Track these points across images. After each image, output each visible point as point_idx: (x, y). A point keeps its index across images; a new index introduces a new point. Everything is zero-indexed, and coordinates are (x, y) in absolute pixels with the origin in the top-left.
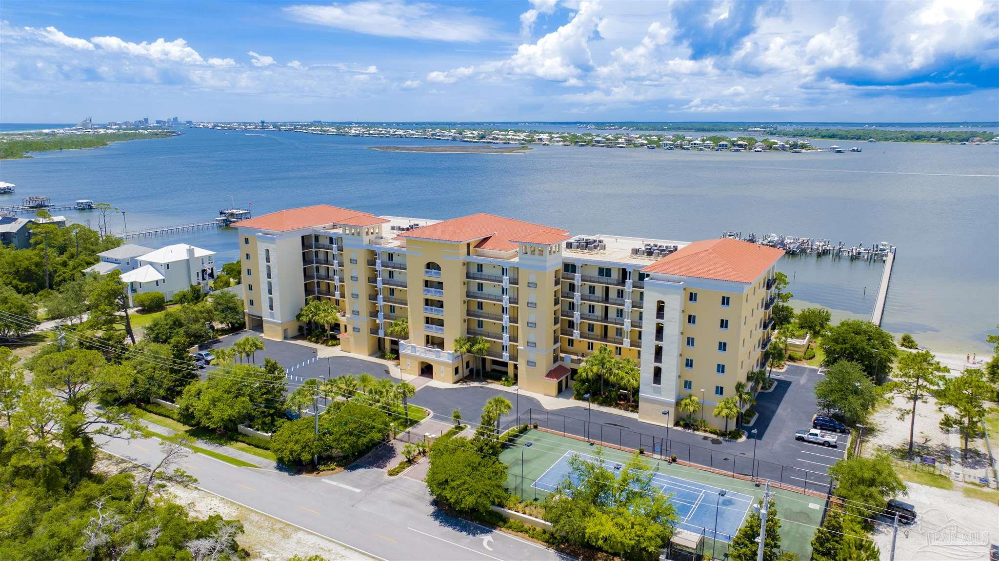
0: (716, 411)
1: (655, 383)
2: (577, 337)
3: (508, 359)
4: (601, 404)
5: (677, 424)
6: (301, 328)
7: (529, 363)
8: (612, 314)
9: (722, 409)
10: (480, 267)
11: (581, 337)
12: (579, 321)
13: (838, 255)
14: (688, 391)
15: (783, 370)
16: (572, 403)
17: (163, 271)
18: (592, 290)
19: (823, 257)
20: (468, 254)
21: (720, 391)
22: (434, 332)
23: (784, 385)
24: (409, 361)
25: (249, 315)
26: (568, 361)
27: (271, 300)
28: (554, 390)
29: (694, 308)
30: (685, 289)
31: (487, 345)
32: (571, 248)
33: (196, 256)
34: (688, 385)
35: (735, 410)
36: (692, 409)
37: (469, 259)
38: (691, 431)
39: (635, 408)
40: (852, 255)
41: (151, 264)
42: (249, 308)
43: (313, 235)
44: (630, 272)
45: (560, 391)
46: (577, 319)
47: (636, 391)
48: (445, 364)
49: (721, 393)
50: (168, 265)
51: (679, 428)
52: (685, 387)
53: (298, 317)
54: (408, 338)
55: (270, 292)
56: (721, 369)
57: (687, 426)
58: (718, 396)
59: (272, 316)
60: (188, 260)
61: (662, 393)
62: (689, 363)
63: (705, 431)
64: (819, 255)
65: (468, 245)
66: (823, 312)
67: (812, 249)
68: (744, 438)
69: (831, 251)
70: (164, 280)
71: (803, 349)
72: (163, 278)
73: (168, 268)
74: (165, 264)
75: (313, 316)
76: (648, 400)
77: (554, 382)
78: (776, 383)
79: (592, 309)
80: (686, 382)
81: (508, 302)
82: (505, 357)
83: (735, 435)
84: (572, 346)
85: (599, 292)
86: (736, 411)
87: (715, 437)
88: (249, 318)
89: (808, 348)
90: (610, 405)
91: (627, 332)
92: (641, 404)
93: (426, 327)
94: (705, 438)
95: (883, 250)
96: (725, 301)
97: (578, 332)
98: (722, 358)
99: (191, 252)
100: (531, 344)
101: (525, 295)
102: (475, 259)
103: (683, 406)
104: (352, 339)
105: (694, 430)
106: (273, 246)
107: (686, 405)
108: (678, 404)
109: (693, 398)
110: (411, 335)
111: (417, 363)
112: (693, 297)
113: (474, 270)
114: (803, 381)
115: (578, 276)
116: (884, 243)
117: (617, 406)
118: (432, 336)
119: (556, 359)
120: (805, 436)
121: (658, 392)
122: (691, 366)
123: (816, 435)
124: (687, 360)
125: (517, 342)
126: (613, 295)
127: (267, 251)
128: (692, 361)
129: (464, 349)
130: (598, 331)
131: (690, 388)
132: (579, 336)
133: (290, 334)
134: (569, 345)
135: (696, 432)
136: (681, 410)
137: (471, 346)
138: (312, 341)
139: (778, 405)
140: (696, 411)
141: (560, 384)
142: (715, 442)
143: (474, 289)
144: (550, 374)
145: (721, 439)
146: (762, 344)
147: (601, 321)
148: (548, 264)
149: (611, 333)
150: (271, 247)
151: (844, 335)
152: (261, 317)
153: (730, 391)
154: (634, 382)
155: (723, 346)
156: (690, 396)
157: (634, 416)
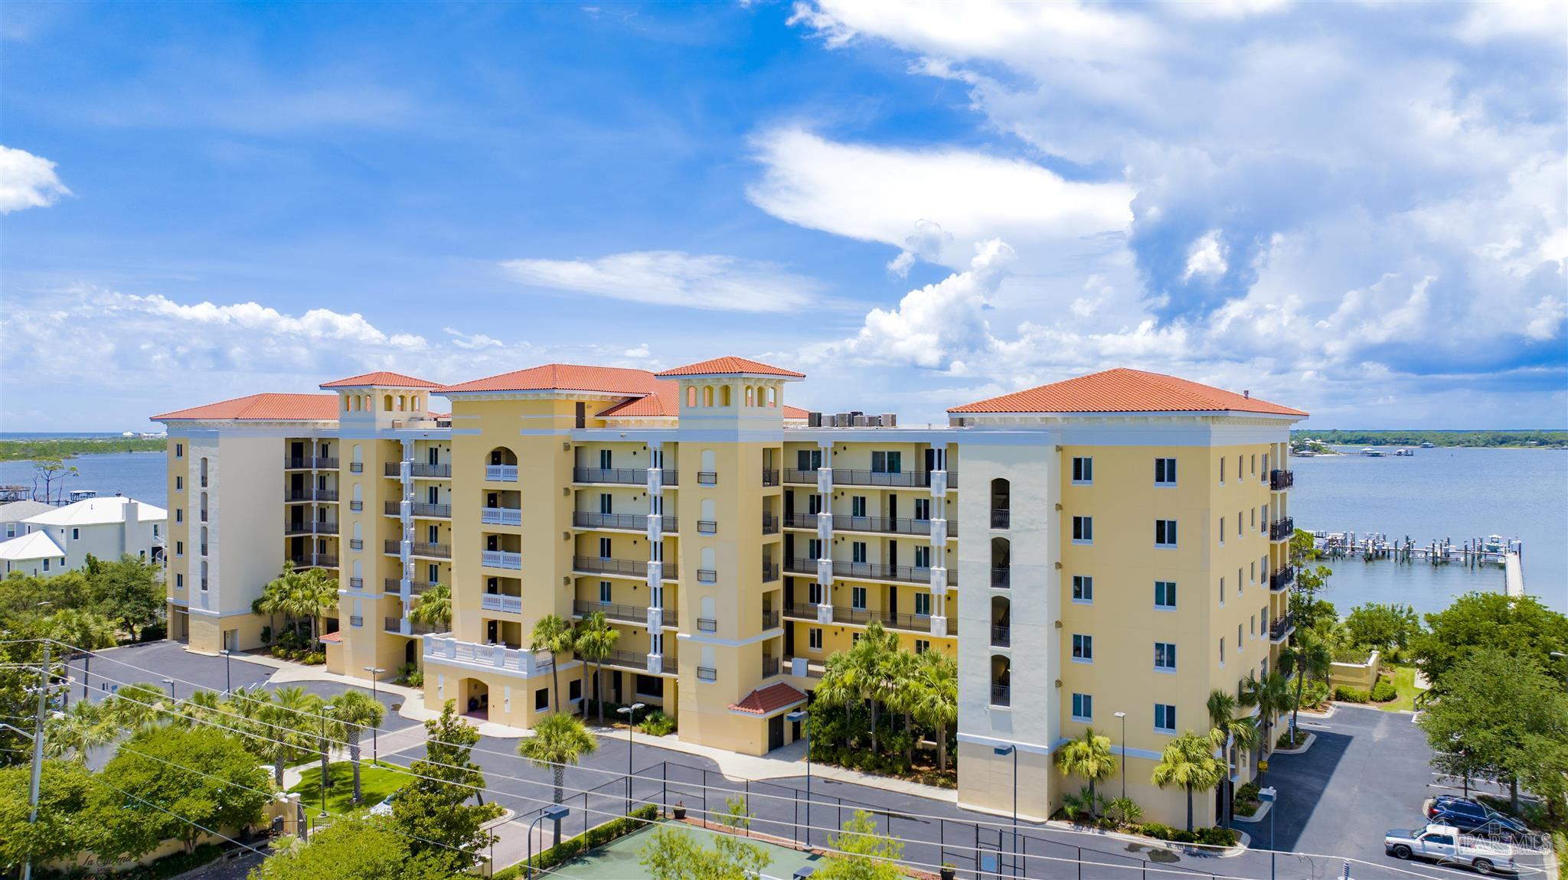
0: (1160, 770)
1: (994, 702)
2: (825, 619)
3: (659, 668)
4: (868, 771)
5: (1057, 814)
6: (266, 634)
7: (707, 674)
8: (906, 558)
9: (1176, 762)
10: (606, 457)
11: (835, 619)
12: (830, 580)
14: (1082, 723)
15: (1328, 715)
16: (795, 768)
17: (63, 540)
18: (860, 505)
20: (580, 424)
21: (1166, 717)
22: (502, 610)
23: (1332, 746)
24: (441, 681)
25: (175, 607)
26: (798, 672)
27: (205, 565)
28: (760, 736)
29: (1086, 499)
30: (1059, 449)
31: (614, 634)
33: (141, 518)
34: (1082, 705)
35: (1210, 765)
36: (1092, 766)
37: (581, 436)
38: (1094, 832)
39: (951, 780)
40: (1435, 557)
41: (46, 529)
42: (174, 593)
43: (315, 441)
44: (940, 451)
45: (776, 744)
46: (825, 574)
47: (952, 727)
48: (510, 680)
49: (1171, 725)
50: (76, 531)
51: (1064, 825)
52: (1076, 712)
53: (256, 603)
54: (451, 631)
55: (204, 551)
56: (1166, 655)
57: (1082, 819)
58: (1164, 732)
59: (206, 605)
60: (123, 524)
61: (1015, 727)
62: (1082, 647)
63: (1133, 831)
64: (1369, 558)
65: (580, 407)
67: (1353, 550)
68: (1240, 849)
70: (63, 559)
71: (1370, 679)
72: (61, 554)
73: (76, 537)
74: (69, 527)
76: (977, 749)
77: (758, 721)
79: (860, 551)
80: (1076, 698)
81: (659, 528)
82: (653, 667)
83: (1213, 842)
84: (820, 646)
85: (875, 509)
86: (1212, 768)
87: (1160, 844)
88: (174, 613)
89: (1378, 680)
90: (892, 773)
91: (939, 596)
92: (965, 764)
93: (489, 600)
94: (1133, 848)
95: (1494, 550)
96: (1165, 471)
97: (829, 606)
98: (1165, 625)
99: (130, 510)
100: (708, 626)
102: (592, 432)
103: (1070, 760)
104: (347, 644)
105: (1104, 827)
106: (214, 450)
107: (1078, 758)
108: (1057, 757)
109: (1096, 739)
110: (455, 623)
111: (457, 684)
112: (1081, 470)
113: (592, 461)
114: (1379, 733)
115: (824, 471)
116: (1492, 536)
117: (908, 773)
118: (505, 623)
119: (770, 667)
120: (1415, 843)
121: (1005, 726)
122: (1088, 654)
123: (1448, 840)
124: (1077, 638)
125: (676, 624)
126: (906, 510)
127: (205, 460)
128: (1088, 639)
129: (556, 643)
130: (875, 602)
131: (1088, 714)
132: (830, 616)
133: (240, 642)
134: (812, 645)
135: (1109, 834)
136: (1066, 772)
137: (576, 636)
139: (1326, 780)
140: (1105, 772)
141: (776, 724)
142: (1157, 856)
143: (593, 506)
144: (751, 701)
145: (1175, 848)
146: (1272, 630)
147: (883, 577)
148: (742, 426)
149: (906, 605)
150: (209, 452)
152: (185, 609)
153: (1194, 719)
154: (948, 707)
155: (1166, 594)
156: (1089, 736)
157: (949, 796)
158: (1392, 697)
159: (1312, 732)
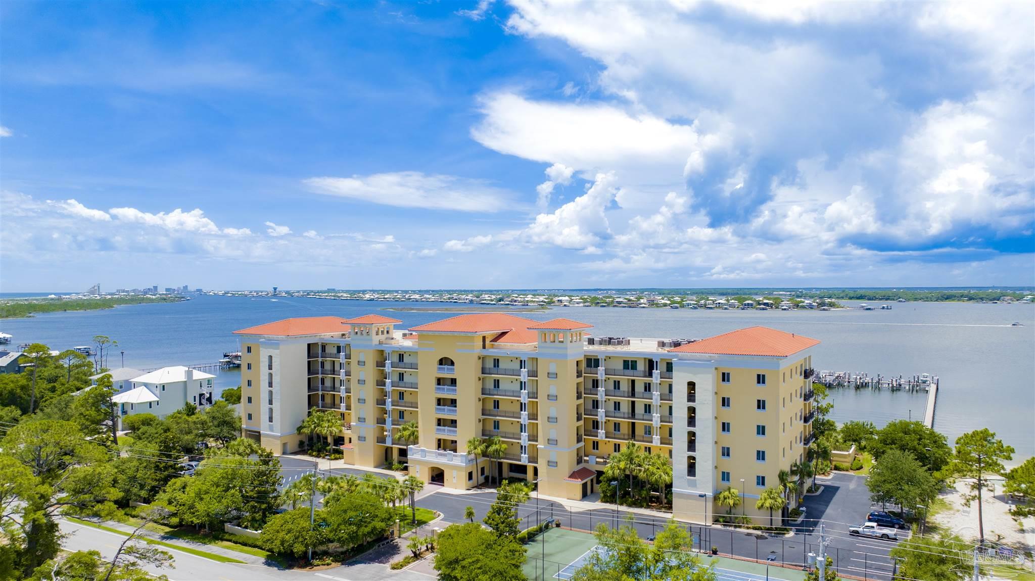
0: (759, 503)
1: (689, 475)
2: (602, 437)
3: (527, 461)
4: (630, 506)
5: (716, 521)
6: (301, 444)
7: (551, 464)
8: (640, 409)
9: (765, 499)
10: (496, 362)
11: (606, 437)
12: (604, 419)
13: (877, 387)
14: (726, 483)
15: (830, 477)
16: (598, 505)
17: (158, 392)
18: (617, 385)
19: (861, 389)
20: (484, 347)
21: (761, 481)
22: (446, 434)
23: (830, 491)
24: (418, 468)
25: (246, 430)
26: (593, 463)
27: (271, 410)
28: (579, 492)
29: (727, 390)
30: (716, 369)
31: (504, 446)
32: (593, 344)
33: (194, 378)
34: (726, 476)
35: (780, 500)
36: (731, 502)
37: (484, 353)
38: (732, 529)
39: (669, 507)
40: (893, 387)
41: (146, 385)
42: (246, 422)
43: (320, 344)
44: (657, 362)
45: (585, 496)
46: (602, 416)
47: (669, 486)
48: (455, 467)
49: (763, 484)
50: (164, 386)
51: (719, 527)
52: (723, 479)
53: (299, 429)
54: (418, 444)
55: (271, 402)
56: (761, 455)
57: (727, 522)
58: (761, 487)
59: (271, 429)
60: (186, 381)
61: (698, 486)
62: (726, 452)
63: (748, 528)
64: (857, 388)
65: (484, 338)
66: (867, 425)
67: (849, 382)
68: (791, 534)
69: (870, 384)
70: (158, 402)
71: (850, 459)
72: (157, 399)
73: (164, 389)
74: (160, 384)
75: (315, 427)
76: (682, 496)
77: (578, 483)
78: (822, 488)
79: (617, 406)
80: (723, 473)
81: (527, 397)
82: (524, 460)
83: (780, 531)
84: (597, 449)
85: (625, 387)
86: (780, 502)
87: (759, 533)
88: (246, 433)
89: (854, 460)
90: (641, 507)
91: (657, 427)
92: (676, 502)
93: (438, 429)
94: (749, 534)
95: (924, 382)
96: (761, 379)
97: (603, 431)
98: (761, 443)
99: (189, 374)
100: (551, 442)
101: (545, 386)
102: (492, 352)
103: (722, 498)
104: (356, 450)
105: (736, 527)
106: (277, 351)
107: (725, 498)
108: (716, 498)
109: (732, 490)
110: (421, 439)
111: (427, 469)
112: (725, 377)
113: (490, 364)
114: (852, 486)
115: (601, 369)
116: (924, 375)
117: (648, 507)
118: (444, 440)
119: (579, 461)
120: (860, 530)
121: (693, 485)
122: (728, 455)
123: (873, 527)
124: (723, 448)
125: (537, 441)
126: (639, 388)
127: (271, 357)
128: (728, 449)
129: (479, 450)
130: (625, 429)
131: (728, 480)
132: (604, 436)
133: (289, 449)
134: (594, 449)
135: (738, 529)
136: (720, 504)
137: (487, 447)
138: (313, 456)
139: (827, 506)
140: (737, 504)
141: (584, 486)
142: (758, 537)
143: (490, 385)
144: (573, 475)
145: (766, 535)
146: (804, 441)
147: (628, 418)
148: (569, 352)
149: (639, 431)
150: (274, 352)
151: (893, 436)
152: (259, 432)
153: (773, 481)
154: (667, 478)
155: (761, 430)
156: (729, 489)
157: (668, 516)
158: (861, 468)
159: (823, 485)
